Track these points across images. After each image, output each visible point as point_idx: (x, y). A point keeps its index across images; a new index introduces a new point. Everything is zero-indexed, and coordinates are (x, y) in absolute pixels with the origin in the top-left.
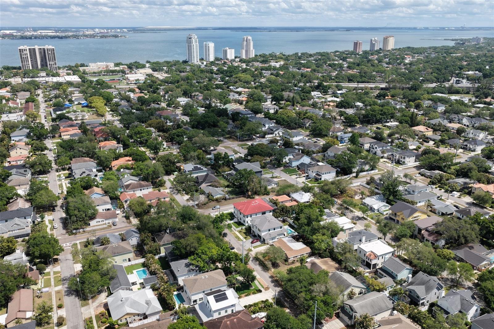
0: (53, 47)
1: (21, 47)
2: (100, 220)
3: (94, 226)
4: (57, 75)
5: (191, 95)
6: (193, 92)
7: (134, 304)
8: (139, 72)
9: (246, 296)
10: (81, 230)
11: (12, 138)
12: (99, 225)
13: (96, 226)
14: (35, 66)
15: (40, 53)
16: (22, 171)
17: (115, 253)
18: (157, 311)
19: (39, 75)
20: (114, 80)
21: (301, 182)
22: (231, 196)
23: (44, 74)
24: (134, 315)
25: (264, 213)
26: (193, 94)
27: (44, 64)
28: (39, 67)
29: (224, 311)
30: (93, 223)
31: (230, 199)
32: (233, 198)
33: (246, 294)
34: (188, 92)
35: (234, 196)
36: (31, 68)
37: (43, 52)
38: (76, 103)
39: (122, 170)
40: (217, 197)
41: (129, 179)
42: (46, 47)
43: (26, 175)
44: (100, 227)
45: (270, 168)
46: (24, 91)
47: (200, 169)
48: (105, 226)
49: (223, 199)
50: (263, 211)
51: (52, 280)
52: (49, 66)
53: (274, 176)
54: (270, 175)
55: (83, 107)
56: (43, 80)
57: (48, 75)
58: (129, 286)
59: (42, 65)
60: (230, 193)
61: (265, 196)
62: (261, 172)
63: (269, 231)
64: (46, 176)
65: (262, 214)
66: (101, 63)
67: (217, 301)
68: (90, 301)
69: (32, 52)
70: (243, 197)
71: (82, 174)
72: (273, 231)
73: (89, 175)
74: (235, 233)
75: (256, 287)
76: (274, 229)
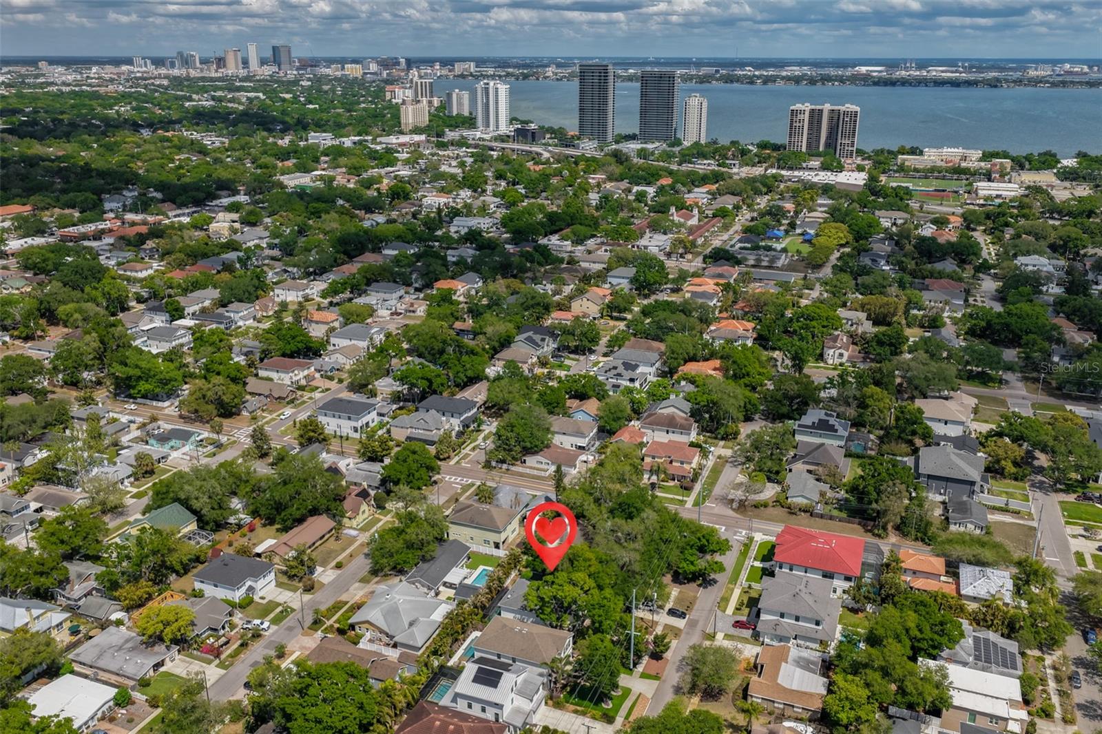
0: (858, 109)
1: (798, 106)
2: (544, 460)
3: (531, 468)
4: (840, 169)
7: (392, 612)
8: (1018, 179)
9: (576, 712)
10: (505, 466)
11: (609, 280)
12: (538, 469)
13: (534, 468)
14: (814, 145)
15: (831, 119)
16: (537, 338)
17: (472, 522)
18: (411, 643)
19: (804, 165)
20: (944, 191)
21: (1074, 550)
22: (835, 513)
23: (815, 163)
24: (382, 631)
25: (828, 575)
26: (1082, 252)
27: (831, 143)
28: (821, 149)
29: (465, 703)
30: (531, 461)
31: (822, 516)
32: (831, 518)
33: (579, 708)
35: (844, 515)
36: (804, 149)
37: (835, 117)
38: (798, 231)
39: (683, 383)
40: (795, 500)
41: (675, 406)
42: (842, 108)
43: (539, 346)
44: (535, 472)
45: (1040, 486)
46: (733, 194)
47: (832, 429)
48: (543, 474)
49: (805, 511)
50: (830, 569)
51: (380, 524)
52: (839, 147)
53: (1011, 507)
54: (1000, 501)
55: (805, 241)
56: (795, 177)
57: (825, 167)
58: (433, 583)
59: (828, 145)
60: (842, 505)
62: (973, 483)
63: (782, 616)
64: (577, 357)
65: (824, 576)
66: (953, 150)
67: (477, 679)
68: (377, 579)
69: (816, 116)
70: (859, 524)
71: (610, 370)
72: (794, 622)
73: (619, 375)
74: (732, 590)
75: (617, 709)
76: (797, 619)
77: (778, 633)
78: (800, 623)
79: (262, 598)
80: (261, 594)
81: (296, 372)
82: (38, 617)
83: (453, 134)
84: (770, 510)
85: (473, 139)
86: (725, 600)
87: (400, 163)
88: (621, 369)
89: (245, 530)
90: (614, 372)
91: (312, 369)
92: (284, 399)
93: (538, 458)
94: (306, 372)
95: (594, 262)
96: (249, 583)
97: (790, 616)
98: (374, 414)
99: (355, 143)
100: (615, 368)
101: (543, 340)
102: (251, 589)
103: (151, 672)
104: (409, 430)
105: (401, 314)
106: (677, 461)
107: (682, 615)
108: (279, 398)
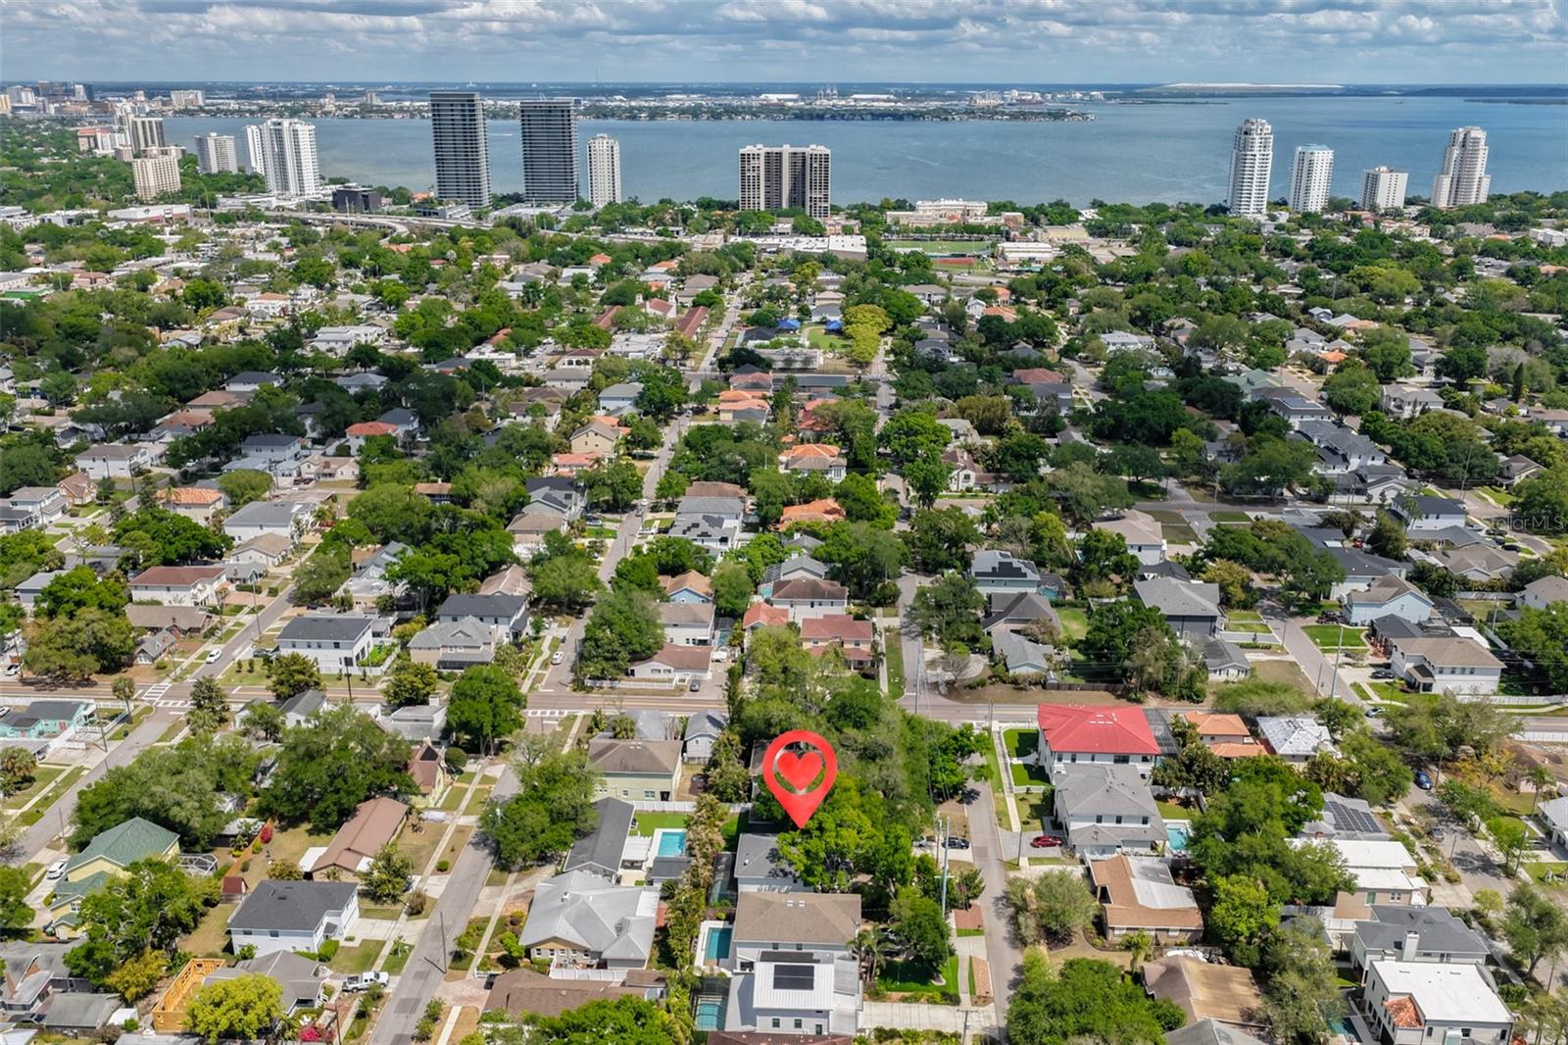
0: (828, 152)
1: (749, 149)
2: (662, 667)
3: (644, 680)
4: (820, 232)
5: (1161, 326)
6: (1168, 318)
7: (585, 917)
8: (1045, 235)
9: (904, 1000)
10: (606, 684)
11: (602, 403)
12: (657, 681)
13: (649, 680)
14: (774, 201)
15: (793, 164)
16: (560, 495)
17: (626, 768)
18: (632, 956)
19: (772, 229)
20: (963, 256)
21: (1349, 681)
22: (1070, 680)
23: (786, 226)
24: (576, 948)
25: (1123, 759)
26: (1167, 324)
27: (798, 198)
28: (785, 205)
30: (642, 670)
31: (1058, 687)
32: (1070, 687)
33: (907, 994)
34: (1152, 315)
35: (1081, 681)
36: (762, 208)
37: (800, 163)
38: (816, 318)
39: (797, 536)
40: (1018, 671)
41: (801, 566)
42: (808, 151)
43: (565, 506)
44: (656, 686)
45: (1271, 612)
46: (706, 273)
47: (1017, 572)
48: (667, 686)
49: (1036, 684)
50: (1123, 751)
51: (469, 795)
52: (808, 204)
53: (1260, 642)
54: (1245, 637)
55: (829, 332)
56: (770, 245)
57: (797, 230)
58: (610, 867)
59: (793, 201)
60: (1075, 668)
61: (1186, 702)
62: (1213, 619)
63: (1099, 820)
64: (617, 516)
65: (1116, 761)
66: (951, 202)
67: (779, 984)
68: (513, 876)
69: (773, 161)
70: (1106, 690)
71: (689, 529)
72: (1114, 825)
73: (705, 534)
74: (1004, 800)
75: (955, 984)
76: (1119, 821)
77: (1101, 842)
78: (1123, 825)
79: (350, 939)
80: (346, 933)
81: (200, 586)
83: (230, 201)
85: (267, 209)
86: (1002, 817)
87: (170, 249)
88: (704, 527)
89: (257, 841)
90: (698, 531)
91: (224, 578)
92: (198, 630)
93: (654, 664)
94: (214, 586)
95: (568, 381)
96: (326, 920)
97: (1108, 819)
98: (368, 637)
99: (70, 221)
100: (696, 525)
101: (568, 497)
102: (330, 928)
104: (442, 650)
105: (311, 480)
106: (849, 642)
107: (964, 845)
108: (190, 630)
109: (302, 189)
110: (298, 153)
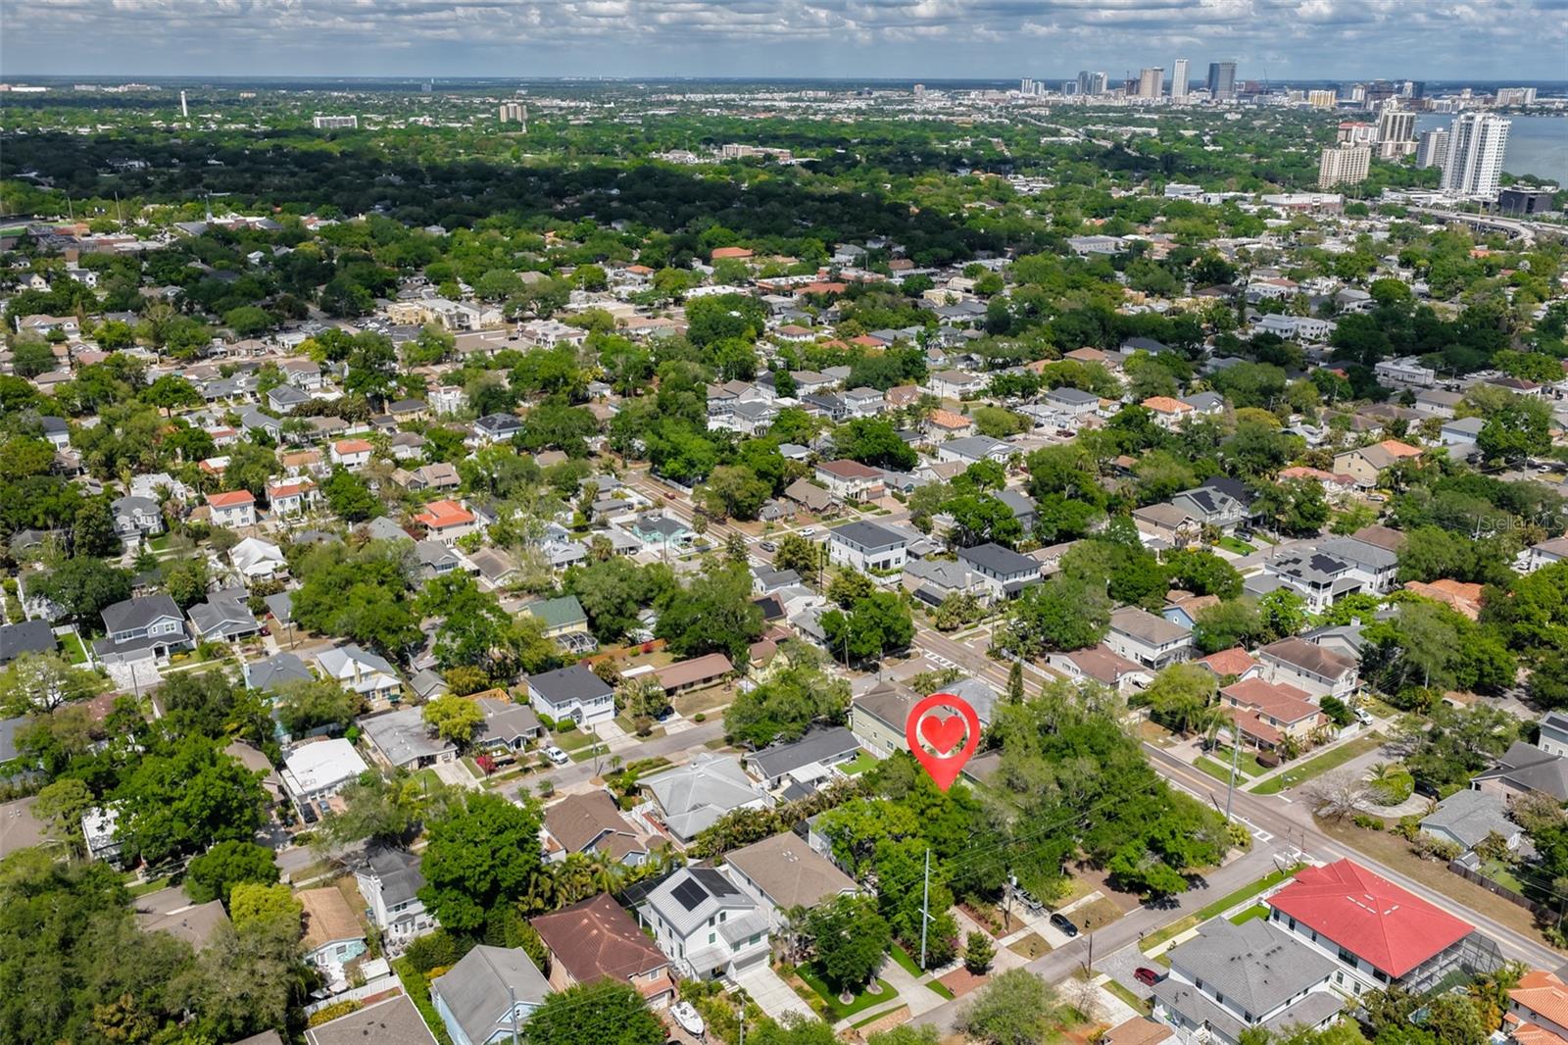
3: (1049, 670)
7: (684, 786)
9: (798, 990)
10: (1018, 660)
11: (1445, 435)
12: (1058, 676)
16: (1217, 496)
17: (878, 712)
18: (678, 830)
25: (1349, 958)
30: (1057, 661)
32: (1486, 884)
40: (1432, 833)
50: (1350, 948)
63: (1199, 985)
65: (1342, 957)
67: (678, 893)
68: (725, 748)
70: (1533, 910)
71: (1286, 562)
72: (1214, 1000)
73: (1297, 573)
74: (1188, 926)
75: (852, 1010)
76: (1220, 999)
78: (1222, 1006)
79: (588, 728)
80: (591, 722)
81: (857, 482)
82: (367, 675)
83: (1394, 195)
84: (1381, 838)
85: (1425, 206)
86: (1163, 935)
87: (1266, 232)
88: (1305, 567)
89: (640, 648)
90: (1292, 567)
91: (880, 482)
92: (820, 511)
93: (1065, 659)
94: (870, 485)
95: (1441, 405)
96: (576, 705)
97: (1210, 990)
98: (901, 552)
99: (1225, 201)
100: (1297, 561)
101: (1224, 501)
102: (577, 712)
103: (415, 765)
104: (923, 581)
105: (1072, 435)
106: (1266, 717)
107: (1070, 929)
108: (815, 509)
109: (1475, 188)
110: (1482, 148)
